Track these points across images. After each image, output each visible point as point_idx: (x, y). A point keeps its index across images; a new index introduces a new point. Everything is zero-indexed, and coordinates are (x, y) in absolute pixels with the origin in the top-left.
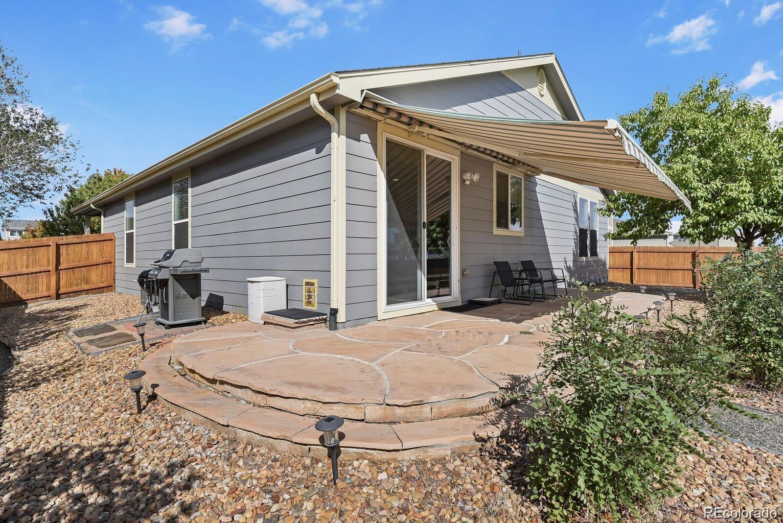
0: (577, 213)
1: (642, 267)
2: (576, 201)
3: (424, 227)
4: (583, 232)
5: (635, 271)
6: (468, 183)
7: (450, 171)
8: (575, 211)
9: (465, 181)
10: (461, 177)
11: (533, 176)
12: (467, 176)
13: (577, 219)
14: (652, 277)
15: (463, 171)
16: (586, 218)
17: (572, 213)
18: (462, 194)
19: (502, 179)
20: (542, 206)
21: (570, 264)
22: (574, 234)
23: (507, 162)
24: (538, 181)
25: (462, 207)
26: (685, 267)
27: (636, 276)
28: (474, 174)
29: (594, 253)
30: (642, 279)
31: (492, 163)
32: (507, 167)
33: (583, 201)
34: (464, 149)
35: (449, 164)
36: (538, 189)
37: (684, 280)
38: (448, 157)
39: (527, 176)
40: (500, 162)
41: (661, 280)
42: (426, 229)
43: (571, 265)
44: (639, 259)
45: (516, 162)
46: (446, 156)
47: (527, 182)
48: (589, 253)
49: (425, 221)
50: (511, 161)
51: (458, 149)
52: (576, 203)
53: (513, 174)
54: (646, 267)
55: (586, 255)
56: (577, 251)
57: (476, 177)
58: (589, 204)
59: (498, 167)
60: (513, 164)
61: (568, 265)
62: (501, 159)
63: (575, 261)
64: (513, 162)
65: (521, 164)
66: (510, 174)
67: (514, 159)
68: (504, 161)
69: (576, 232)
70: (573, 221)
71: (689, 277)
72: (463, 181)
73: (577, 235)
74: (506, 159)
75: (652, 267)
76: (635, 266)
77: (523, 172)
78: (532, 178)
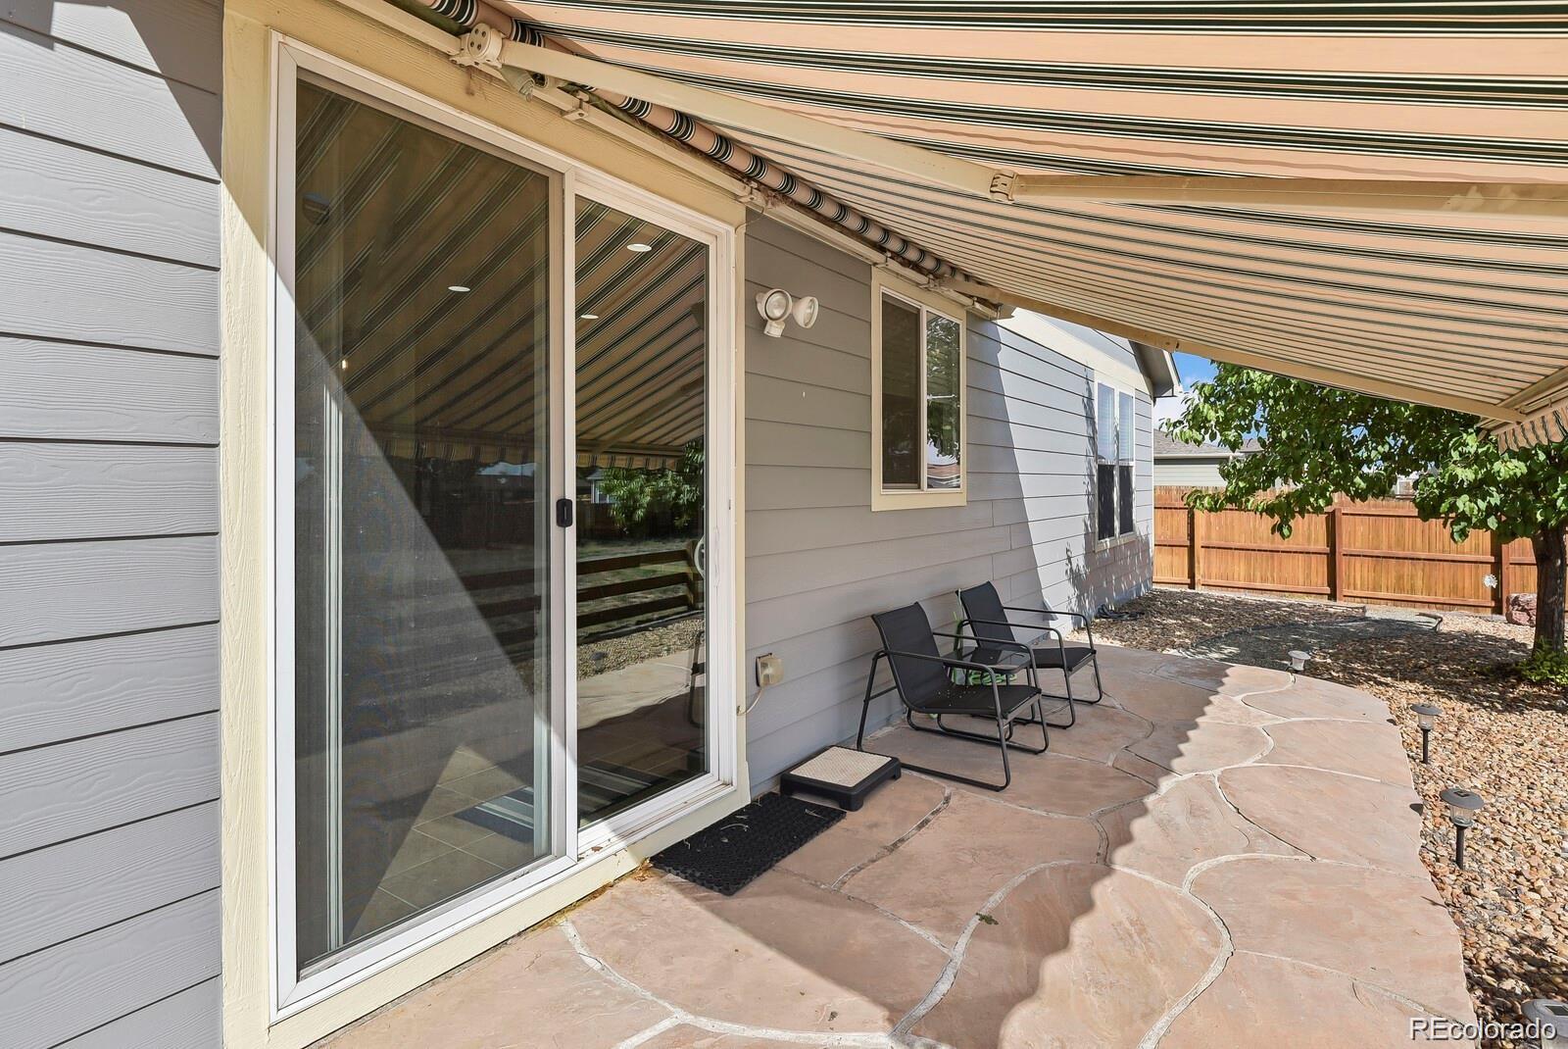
0: (1093, 424)
1: (1215, 542)
2: (1089, 391)
3: (564, 522)
4: (1105, 472)
5: (1199, 552)
6: (775, 330)
7: (702, 279)
8: (1090, 418)
9: (765, 322)
10: (751, 304)
11: (991, 320)
12: (773, 304)
13: (1092, 439)
14: (1236, 567)
15: (755, 285)
16: (1111, 436)
17: (1082, 426)
18: (753, 375)
19: (901, 321)
20: (1014, 411)
21: (1079, 562)
22: (1087, 480)
23: (916, 266)
24: (1004, 336)
25: (754, 420)
26: (1312, 548)
27: (1201, 565)
28: (797, 298)
29: (1127, 526)
30: (1214, 571)
31: (868, 266)
32: (918, 284)
33: (1105, 391)
34: (759, 199)
35: (700, 250)
36: (1004, 358)
37: (1309, 576)
38: (691, 225)
39: (974, 318)
40: (894, 265)
41: (1258, 574)
42: (571, 532)
43: (1082, 563)
44: (1209, 524)
45: (944, 269)
46: (683, 221)
47: (976, 338)
48: (1117, 524)
49: (571, 494)
50: (929, 264)
51: (736, 197)
52: (1090, 399)
53: (936, 307)
54: (1223, 544)
55: (1112, 534)
56: (1092, 526)
57: (805, 311)
58: (1117, 399)
59: (888, 283)
60: (936, 277)
61: (1074, 568)
62: (895, 256)
63: (1089, 552)
64: (937, 270)
65: (959, 278)
66: (924, 309)
67: (939, 261)
68: (906, 263)
69: (1091, 476)
70: (1084, 445)
71: (1320, 569)
72: (756, 323)
73: (1092, 480)
74: (912, 255)
75: (1237, 545)
76: (1198, 543)
77: (963, 306)
78: (989, 324)
